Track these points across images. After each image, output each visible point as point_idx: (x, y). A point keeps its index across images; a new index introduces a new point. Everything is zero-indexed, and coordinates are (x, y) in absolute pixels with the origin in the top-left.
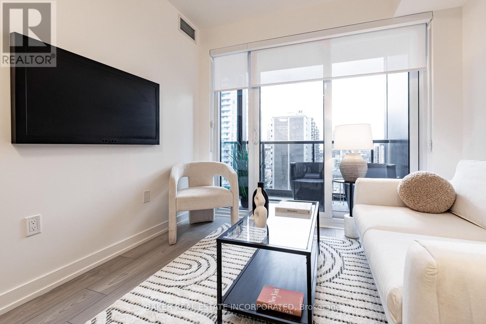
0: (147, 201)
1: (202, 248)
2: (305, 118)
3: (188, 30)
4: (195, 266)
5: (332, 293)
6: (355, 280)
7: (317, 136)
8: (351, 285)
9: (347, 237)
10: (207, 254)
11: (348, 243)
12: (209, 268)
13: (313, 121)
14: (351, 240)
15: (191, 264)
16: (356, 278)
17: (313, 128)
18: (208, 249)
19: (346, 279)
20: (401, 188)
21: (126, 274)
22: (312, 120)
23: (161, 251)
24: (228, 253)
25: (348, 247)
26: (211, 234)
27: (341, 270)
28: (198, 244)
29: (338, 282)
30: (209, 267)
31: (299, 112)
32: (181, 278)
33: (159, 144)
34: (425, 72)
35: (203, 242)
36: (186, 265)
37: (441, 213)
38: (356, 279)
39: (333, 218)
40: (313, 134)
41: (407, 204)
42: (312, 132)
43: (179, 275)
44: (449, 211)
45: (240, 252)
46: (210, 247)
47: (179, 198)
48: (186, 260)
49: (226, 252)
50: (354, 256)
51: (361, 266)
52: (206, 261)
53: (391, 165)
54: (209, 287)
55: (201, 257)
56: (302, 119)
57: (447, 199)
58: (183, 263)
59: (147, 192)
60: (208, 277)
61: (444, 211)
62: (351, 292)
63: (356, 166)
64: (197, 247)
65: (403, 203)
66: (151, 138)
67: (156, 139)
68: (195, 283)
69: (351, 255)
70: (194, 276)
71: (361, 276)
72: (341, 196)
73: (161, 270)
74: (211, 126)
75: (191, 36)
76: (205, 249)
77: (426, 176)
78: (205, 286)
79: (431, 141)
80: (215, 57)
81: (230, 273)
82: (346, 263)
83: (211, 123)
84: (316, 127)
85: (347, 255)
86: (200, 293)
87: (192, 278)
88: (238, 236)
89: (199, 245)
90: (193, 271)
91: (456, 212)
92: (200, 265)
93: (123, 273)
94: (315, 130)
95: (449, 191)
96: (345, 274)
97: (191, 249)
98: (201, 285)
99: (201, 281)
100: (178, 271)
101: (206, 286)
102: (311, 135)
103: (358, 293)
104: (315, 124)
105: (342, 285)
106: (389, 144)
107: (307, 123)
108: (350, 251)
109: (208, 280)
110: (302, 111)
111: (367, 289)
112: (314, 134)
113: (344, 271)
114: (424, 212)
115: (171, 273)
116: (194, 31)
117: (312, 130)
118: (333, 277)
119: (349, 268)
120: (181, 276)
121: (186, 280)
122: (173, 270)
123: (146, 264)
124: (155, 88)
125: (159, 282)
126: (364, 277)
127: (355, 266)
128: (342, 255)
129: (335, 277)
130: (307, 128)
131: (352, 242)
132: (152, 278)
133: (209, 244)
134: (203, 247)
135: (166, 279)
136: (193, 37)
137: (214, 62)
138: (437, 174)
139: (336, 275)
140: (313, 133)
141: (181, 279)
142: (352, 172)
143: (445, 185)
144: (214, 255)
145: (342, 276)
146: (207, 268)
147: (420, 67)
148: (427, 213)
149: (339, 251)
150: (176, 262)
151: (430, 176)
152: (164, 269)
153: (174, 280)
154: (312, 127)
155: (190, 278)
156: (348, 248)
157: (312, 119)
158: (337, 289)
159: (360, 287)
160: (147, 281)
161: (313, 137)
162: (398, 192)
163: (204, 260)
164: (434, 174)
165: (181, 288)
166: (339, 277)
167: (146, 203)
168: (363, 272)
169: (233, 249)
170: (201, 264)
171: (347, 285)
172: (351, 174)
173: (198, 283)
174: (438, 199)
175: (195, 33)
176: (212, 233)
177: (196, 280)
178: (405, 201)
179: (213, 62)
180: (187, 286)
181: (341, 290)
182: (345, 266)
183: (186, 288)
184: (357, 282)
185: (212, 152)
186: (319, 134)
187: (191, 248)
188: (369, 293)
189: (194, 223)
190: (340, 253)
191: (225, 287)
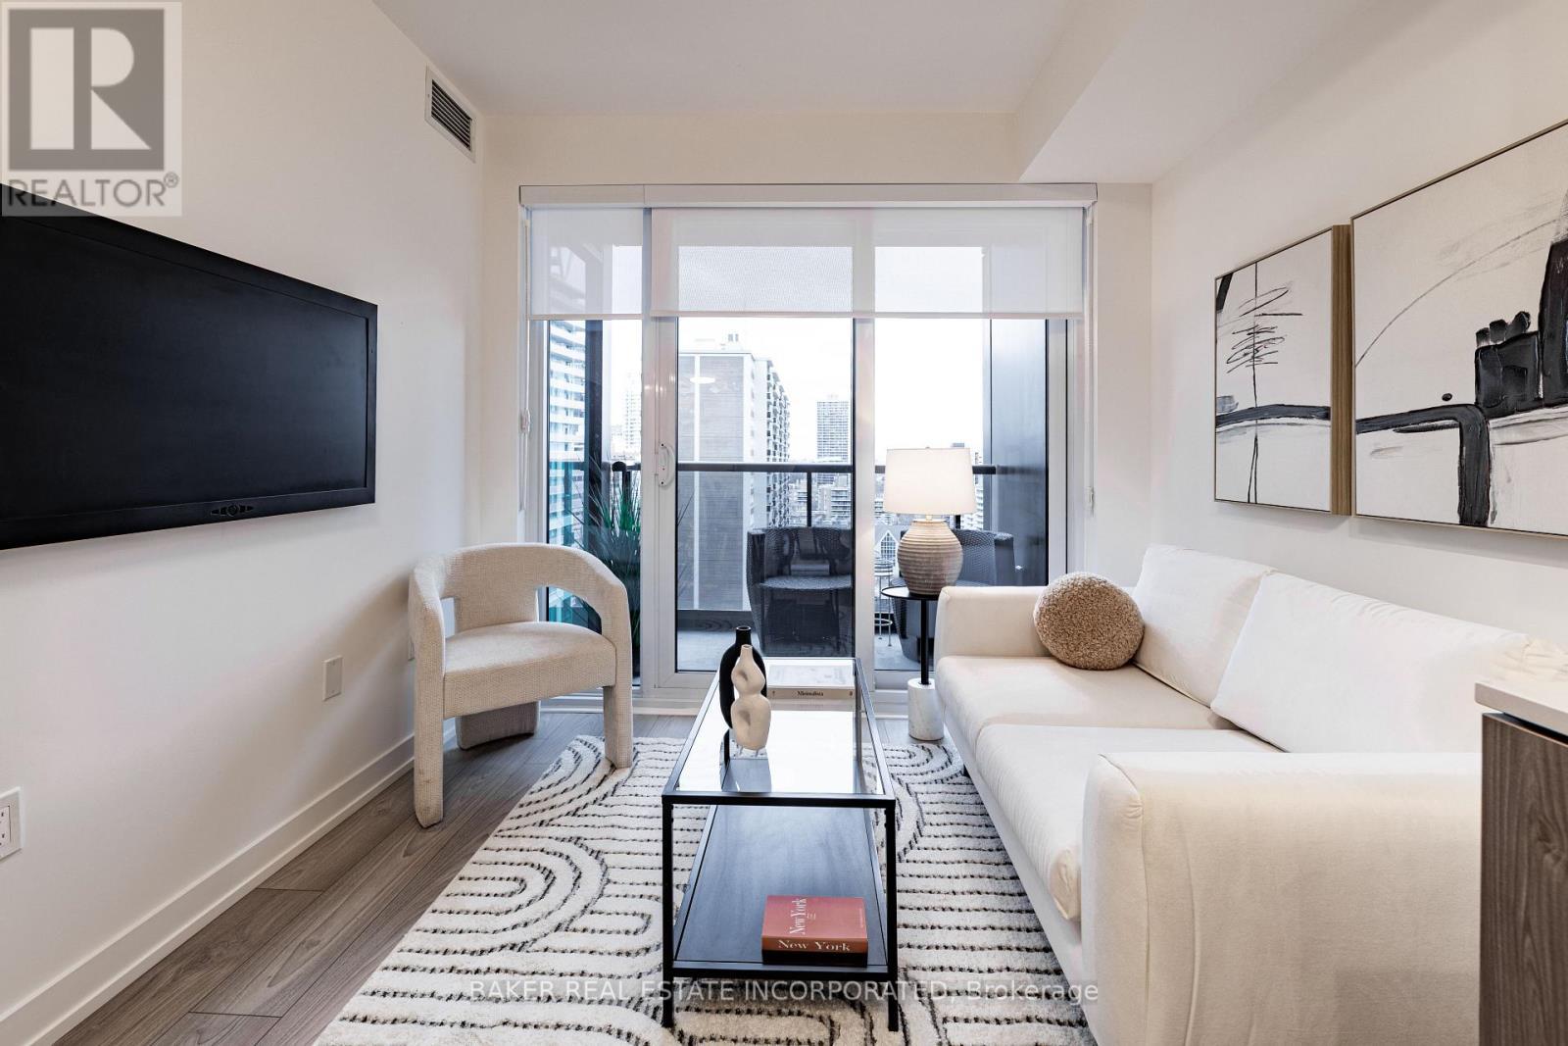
0: (334, 692)
1: (534, 824)
2: (747, 359)
3: (451, 117)
4: (537, 882)
5: (911, 888)
6: (952, 847)
7: (783, 416)
8: (946, 860)
9: (916, 740)
10: (557, 839)
11: (921, 756)
12: (580, 880)
13: (771, 368)
14: (926, 745)
15: (520, 876)
16: (953, 842)
17: (771, 391)
18: (556, 821)
19: (933, 849)
20: (1042, 614)
21: (313, 944)
22: (768, 367)
23: (403, 853)
24: (619, 827)
25: (922, 766)
26: (547, 775)
27: (918, 827)
28: (515, 812)
29: (917, 859)
30: (579, 877)
31: (730, 337)
32: (507, 921)
33: (373, 501)
34: (1081, 322)
35: (530, 803)
36: (504, 882)
37: (1118, 668)
38: (956, 845)
39: (878, 691)
40: (771, 410)
41: (1054, 652)
42: (769, 404)
43: (498, 914)
44: (1132, 662)
45: (651, 817)
46: (560, 816)
47: (453, 673)
48: (500, 866)
49: (613, 826)
50: (940, 787)
51: (959, 811)
52: (562, 861)
53: (1003, 536)
54: (602, 931)
55: (542, 850)
56: (737, 361)
57: (1128, 637)
58: (493, 879)
59: (334, 662)
60: (586, 903)
61: (1123, 662)
62: (949, 877)
63: (938, 556)
64: (515, 823)
65: (1043, 647)
66: (351, 484)
67: (365, 486)
68: (557, 929)
69: (934, 787)
70: (546, 910)
71: (964, 836)
72: (883, 622)
73: (430, 909)
74: (522, 428)
75: (456, 135)
76: (545, 824)
77: (1089, 585)
78: (590, 930)
79: (1093, 491)
80: (534, 209)
81: (647, 884)
82: (925, 808)
83: (522, 418)
84: (781, 390)
85: (923, 788)
86: (583, 952)
87: (539, 915)
88: (632, 772)
89: (520, 816)
90: (536, 897)
91: (1143, 665)
92: (549, 876)
93: (303, 943)
94: (776, 397)
95: (1131, 619)
96: (930, 836)
97: (500, 831)
98: (575, 930)
99: (572, 920)
100: (489, 905)
101: (593, 931)
102: (766, 415)
103: (965, 877)
104: (776, 379)
105: (927, 864)
106: (995, 477)
107: (753, 376)
108: (930, 777)
109: (592, 913)
110: (737, 335)
111: (981, 863)
112: (775, 412)
113: (926, 830)
114: (1086, 669)
115: (468, 912)
116: (469, 118)
117: (769, 397)
118: (905, 849)
119: (934, 819)
120: (502, 917)
121: (526, 924)
122: (472, 903)
123: (368, 899)
124: (364, 321)
125: (442, 947)
126: (970, 837)
127: (947, 813)
128: (913, 788)
129: (908, 847)
130: (755, 392)
131: (929, 750)
132: (412, 939)
133: (552, 807)
134: (538, 818)
135: (461, 932)
136: (465, 139)
137: (531, 224)
138: (1111, 582)
139: (910, 843)
140: (771, 407)
141: (508, 925)
142: (930, 570)
143: (1125, 606)
144: (579, 838)
145: (923, 842)
146: (576, 881)
147: (1071, 309)
148: (1093, 669)
149: (905, 779)
150: (469, 879)
151: (1097, 586)
152: (440, 902)
153: (487, 932)
154: (768, 388)
155: (536, 917)
156: (923, 769)
157: (770, 364)
158: (919, 877)
159: (966, 862)
160: (402, 951)
161: (771, 419)
162: (1036, 623)
163: (556, 858)
164: (1105, 582)
165: (519, 950)
166: (916, 845)
167: (332, 700)
168: (966, 824)
169: (630, 814)
170: (550, 872)
171: (938, 863)
172: (927, 575)
173: (564, 926)
174: (1111, 640)
175: (472, 123)
176: (547, 772)
177: (556, 919)
178: (1049, 645)
179: (529, 226)
180: (535, 940)
181: (927, 877)
182: (925, 816)
183: (535, 946)
184: (959, 851)
185: (523, 512)
186: (788, 410)
187: (499, 828)
188: (987, 874)
189: (474, 744)
190: (907, 784)
191: (647, 923)
